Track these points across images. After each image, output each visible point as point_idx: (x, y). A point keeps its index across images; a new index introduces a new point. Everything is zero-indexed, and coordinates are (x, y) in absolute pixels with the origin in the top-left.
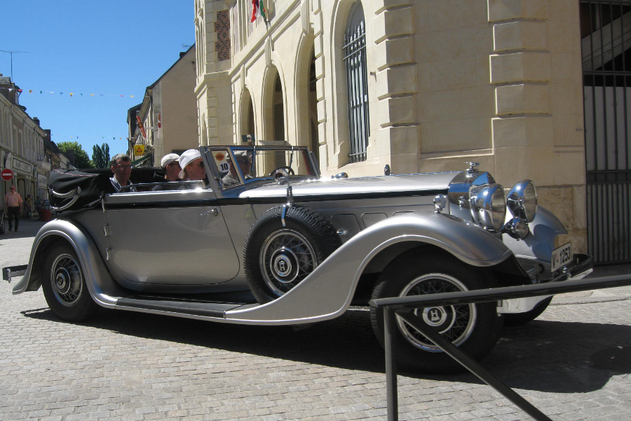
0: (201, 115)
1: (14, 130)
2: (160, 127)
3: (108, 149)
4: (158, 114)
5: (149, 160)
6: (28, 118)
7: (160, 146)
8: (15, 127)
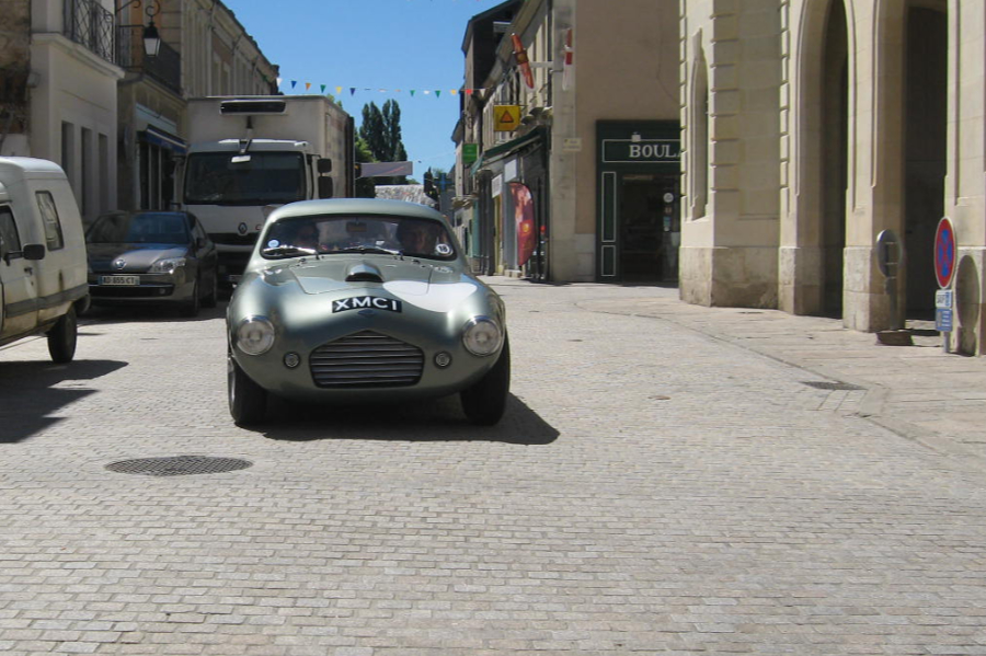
0: (692, 34)
1: (214, 66)
2: (569, 62)
3: (397, 113)
4: (565, 32)
5: (538, 142)
6: (243, 39)
7: (567, 110)
8: (217, 59)
